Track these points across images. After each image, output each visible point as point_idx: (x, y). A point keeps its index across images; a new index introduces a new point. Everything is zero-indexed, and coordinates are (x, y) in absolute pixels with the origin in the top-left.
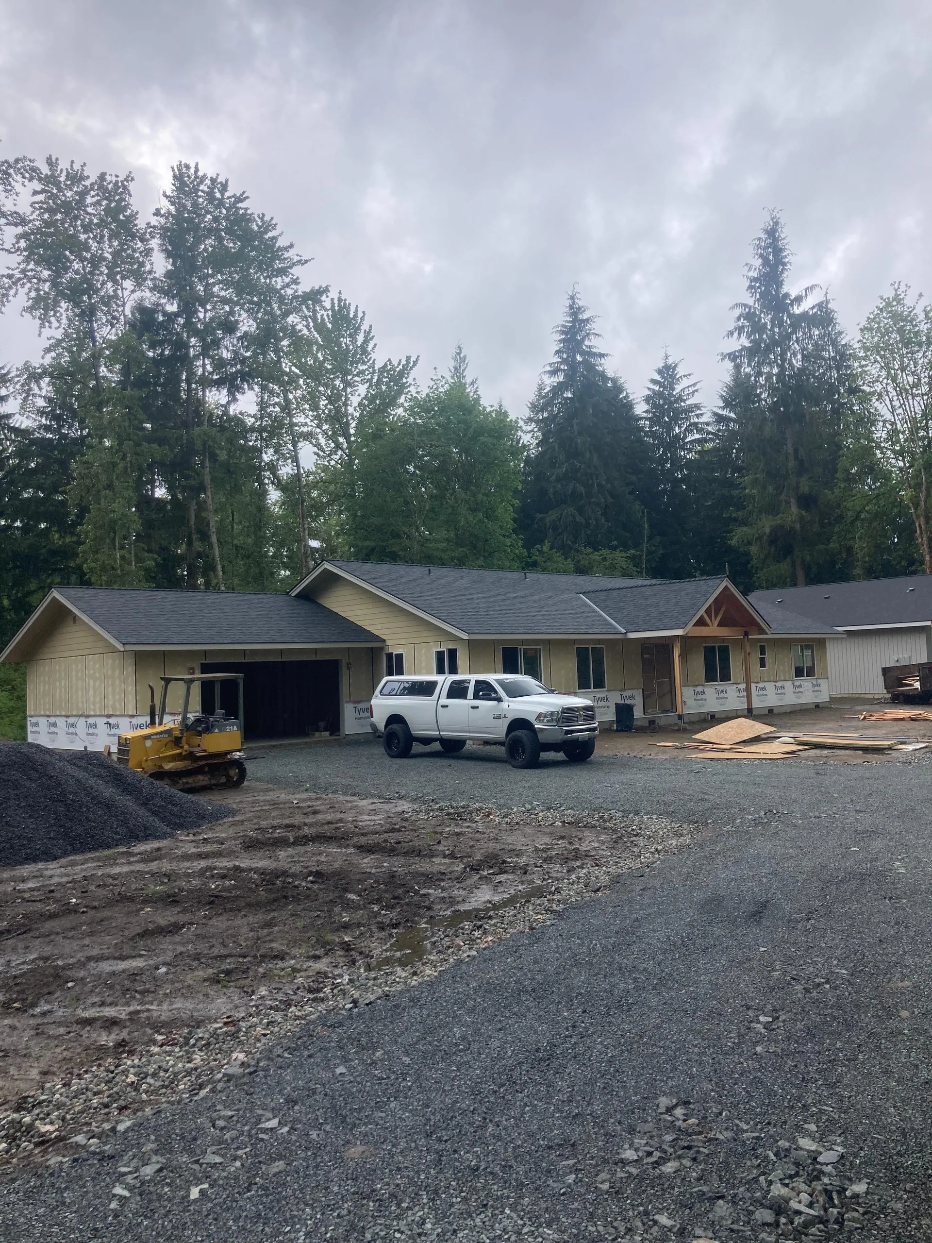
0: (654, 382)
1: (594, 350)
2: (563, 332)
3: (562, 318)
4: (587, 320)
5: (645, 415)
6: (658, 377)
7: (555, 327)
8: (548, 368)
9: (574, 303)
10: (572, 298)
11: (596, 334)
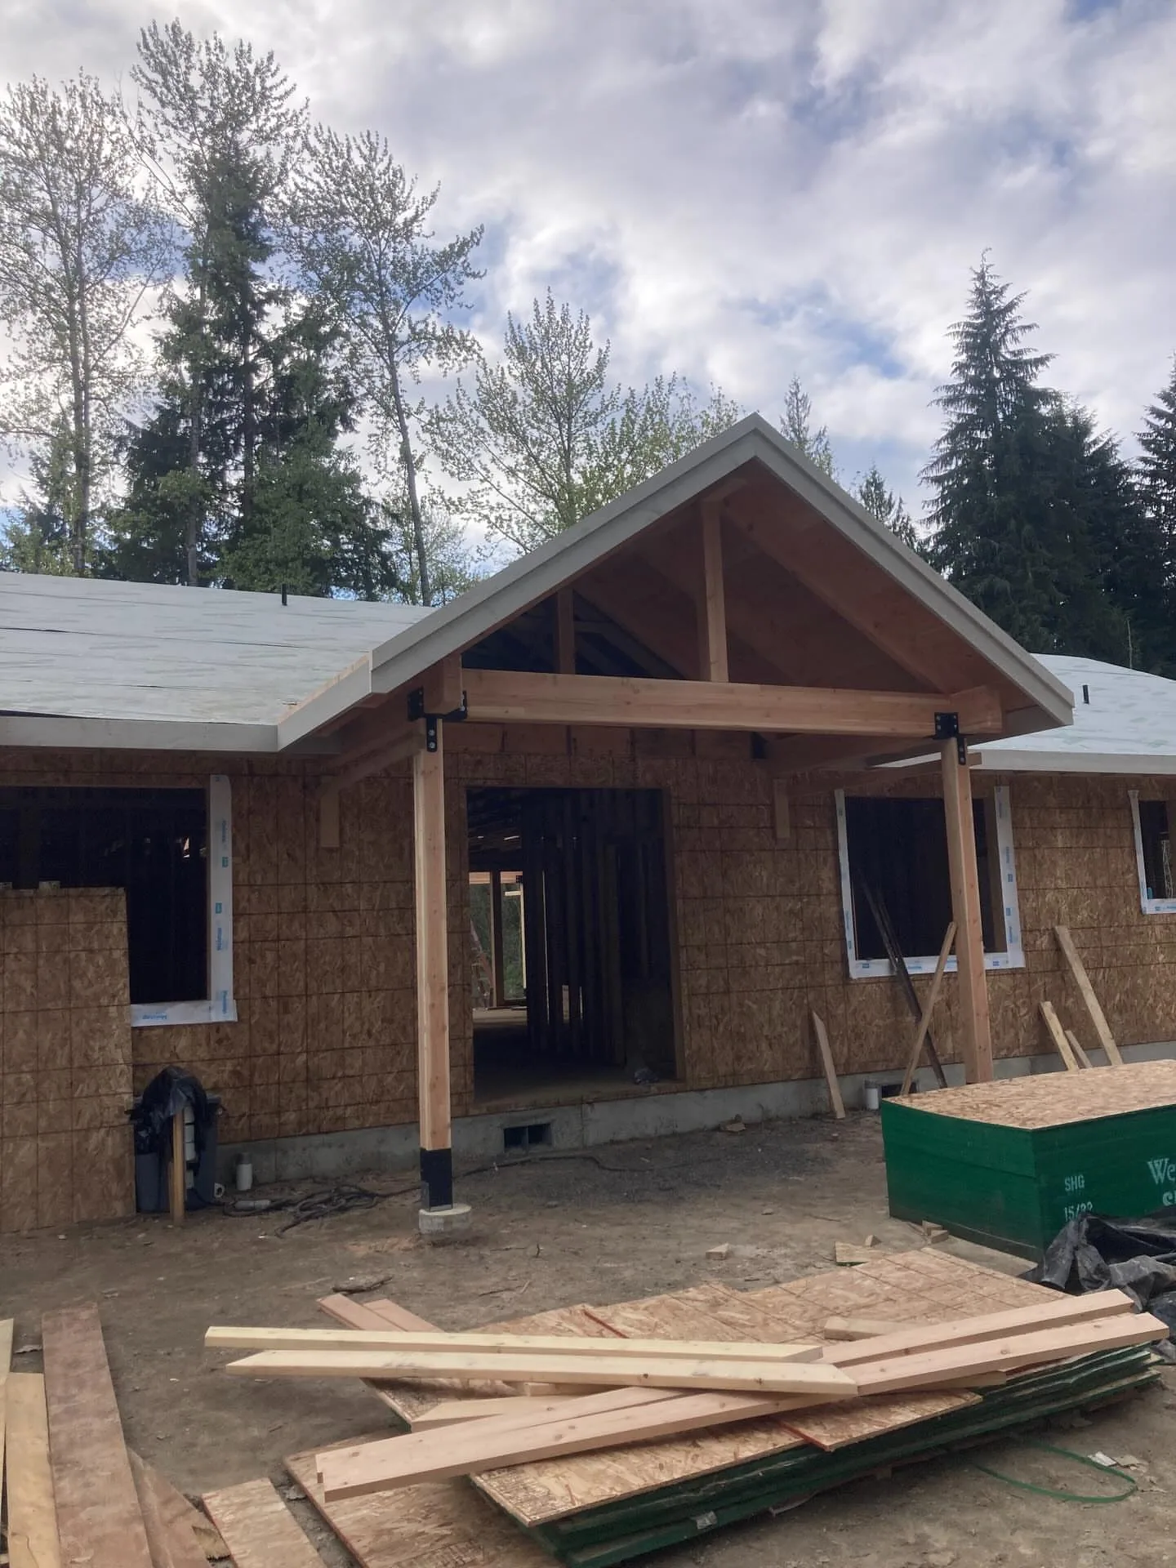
0: (1160, 414)
1: (1025, 357)
2: (968, 334)
3: (964, 312)
4: (1010, 307)
5: (1141, 466)
6: (1163, 407)
7: (954, 326)
8: (944, 394)
9: (984, 284)
10: (981, 277)
11: (1024, 328)
